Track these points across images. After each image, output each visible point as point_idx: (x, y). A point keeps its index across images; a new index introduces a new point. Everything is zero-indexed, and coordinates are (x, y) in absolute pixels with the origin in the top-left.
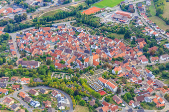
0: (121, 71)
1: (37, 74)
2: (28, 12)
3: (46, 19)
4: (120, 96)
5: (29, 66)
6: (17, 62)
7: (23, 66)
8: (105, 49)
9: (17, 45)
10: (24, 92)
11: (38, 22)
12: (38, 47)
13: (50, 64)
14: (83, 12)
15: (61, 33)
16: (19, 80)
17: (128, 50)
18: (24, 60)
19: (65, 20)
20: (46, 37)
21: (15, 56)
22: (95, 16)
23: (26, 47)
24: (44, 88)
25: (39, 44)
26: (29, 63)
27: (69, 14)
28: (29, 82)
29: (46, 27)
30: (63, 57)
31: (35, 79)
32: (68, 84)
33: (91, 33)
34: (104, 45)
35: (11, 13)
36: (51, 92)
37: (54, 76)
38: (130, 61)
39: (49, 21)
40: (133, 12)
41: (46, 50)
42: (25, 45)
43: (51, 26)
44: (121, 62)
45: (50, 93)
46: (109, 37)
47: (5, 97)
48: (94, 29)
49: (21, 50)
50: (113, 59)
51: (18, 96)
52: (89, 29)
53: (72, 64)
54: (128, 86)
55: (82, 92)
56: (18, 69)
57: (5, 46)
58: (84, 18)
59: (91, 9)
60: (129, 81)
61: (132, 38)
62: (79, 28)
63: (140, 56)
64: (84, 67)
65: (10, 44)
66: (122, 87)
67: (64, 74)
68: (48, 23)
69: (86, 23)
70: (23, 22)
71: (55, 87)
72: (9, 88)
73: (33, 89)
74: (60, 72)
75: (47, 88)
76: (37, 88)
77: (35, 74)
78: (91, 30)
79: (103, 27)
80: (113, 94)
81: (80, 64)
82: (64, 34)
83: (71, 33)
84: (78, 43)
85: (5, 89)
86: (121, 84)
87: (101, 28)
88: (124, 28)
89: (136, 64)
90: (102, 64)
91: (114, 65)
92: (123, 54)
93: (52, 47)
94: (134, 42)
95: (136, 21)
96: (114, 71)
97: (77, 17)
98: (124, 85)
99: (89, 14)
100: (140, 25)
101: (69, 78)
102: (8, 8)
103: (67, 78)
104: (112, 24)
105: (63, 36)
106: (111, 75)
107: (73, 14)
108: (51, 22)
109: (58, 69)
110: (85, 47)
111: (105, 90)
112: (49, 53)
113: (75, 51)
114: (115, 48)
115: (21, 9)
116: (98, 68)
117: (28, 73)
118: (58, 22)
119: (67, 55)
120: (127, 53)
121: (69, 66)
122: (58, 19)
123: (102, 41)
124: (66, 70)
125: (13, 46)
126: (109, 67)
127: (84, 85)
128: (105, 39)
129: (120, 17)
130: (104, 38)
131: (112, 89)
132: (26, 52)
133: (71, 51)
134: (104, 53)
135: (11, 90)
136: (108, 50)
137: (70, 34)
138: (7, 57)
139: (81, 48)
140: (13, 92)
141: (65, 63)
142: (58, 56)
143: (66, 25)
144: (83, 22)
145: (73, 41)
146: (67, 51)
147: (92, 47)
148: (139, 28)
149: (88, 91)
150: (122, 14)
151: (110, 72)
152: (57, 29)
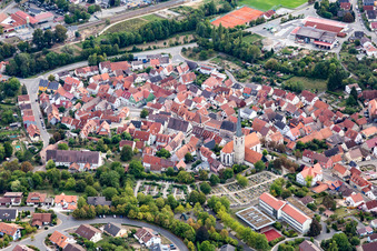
0: (319, 178)
1: (97, 184)
2: (68, 22)
3: (116, 41)
4: (319, 242)
5: (74, 165)
6: (43, 154)
7: (57, 164)
8: (275, 118)
9: (42, 109)
10: (62, 232)
11: (97, 47)
12: (98, 114)
13: (129, 159)
14: (216, 22)
15: (159, 78)
16: (48, 201)
17: (339, 122)
18: (60, 147)
19: (167, 42)
20: (119, 87)
21: (37, 139)
22: (248, 30)
23: (66, 114)
24: (115, 222)
25: (100, 106)
26: (75, 155)
27: (177, 25)
28: (75, 206)
29: (116, 60)
30: (166, 140)
31: (90, 198)
32: (180, 212)
33: (239, 77)
34: (273, 107)
35: (24, 24)
36: (134, 232)
37: (141, 189)
38: (345, 152)
39: (126, 46)
40: (349, 19)
41: (118, 121)
42: (61, 110)
43: (131, 59)
44: (319, 154)
45: (131, 236)
46: (286, 88)
47: (12, 246)
48: (246, 67)
49: (53, 122)
50: (299, 146)
51: (48, 242)
52: (233, 66)
53: (188, 159)
54: (340, 215)
55: (218, 231)
56: (46, 171)
57: (9, 112)
58: (220, 36)
59: (237, 14)
60: (341, 202)
61: (348, 89)
62: (207, 62)
63: (371, 137)
64: (221, 167)
65: (23, 107)
66: (323, 218)
67: (167, 184)
68: (123, 50)
69: (224, 51)
70: (58, 50)
71: (145, 219)
72: (23, 221)
73: (87, 224)
74: (158, 179)
75: (122, 221)
76: (98, 221)
77: (90, 183)
78: (238, 68)
79: (271, 60)
80: (300, 237)
81: (210, 158)
82: (165, 81)
83: (184, 77)
84: (204, 103)
85: (12, 225)
86: (322, 210)
87: (265, 63)
88: (327, 64)
89: (360, 158)
90: (269, 157)
91: (300, 162)
92: (325, 133)
93: (135, 115)
94: (355, 100)
95: (358, 44)
96: (300, 177)
97: (200, 35)
98: (330, 213)
99: (232, 27)
100: (369, 53)
101: (182, 196)
102: (15, 11)
103: (178, 195)
104: (295, 53)
105: (162, 86)
106: (293, 187)
107: (190, 27)
108: (131, 49)
109: (153, 173)
110: (224, 114)
111: (279, 226)
112: (127, 131)
113: (196, 124)
114: (304, 115)
115: (49, 16)
116: (258, 169)
117: (71, 182)
118: (149, 49)
119: (174, 136)
120: (337, 130)
121: (182, 164)
122: (150, 40)
123: (268, 97)
124: (173, 175)
125: (31, 113)
126: (288, 166)
127: (223, 213)
128: (276, 93)
129: (316, 35)
130: (272, 91)
131: (296, 225)
132: (65, 128)
133: (186, 123)
134: (275, 130)
135: (28, 227)
136: (284, 120)
137: (181, 80)
138: (14, 143)
139: (212, 116)
140: (34, 231)
141: (169, 156)
142: (152, 138)
143: (172, 57)
144: (217, 49)
145: (190, 98)
146: (175, 125)
147: (242, 114)
148: (368, 62)
149: (234, 229)
150: (320, 26)
151: (292, 179)
152: (147, 66)
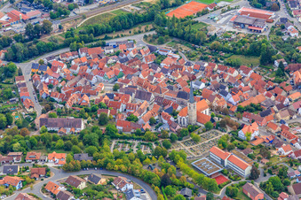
0: (256, 133)
1: (81, 144)
2: (53, 17)
3: (91, 31)
4: (258, 184)
5: (62, 130)
6: (37, 122)
7: (49, 129)
8: (220, 88)
9: (35, 86)
10: (55, 182)
11: (76, 36)
12: (79, 89)
13: (106, 123)
14: (170, 14)
15: (127, 59)
16: (42, 158)
17: (270, 89)
18: (51, 116)
19: (132, 31)
20: (95, 67)
21: (31, 110)
22: (196, 20)
23: (54, 90)
24: (96, 173)
25: (81, 83)
26: (63, 121)
27: (139, 17)
28: (64, 161)
29: (92, 47)
30: (134, 108)
31: (76, 155)
32: (147, 164)
33: (190, 56)
34: (218, 79)
35: (18, 20)
36: (112, 181)
37: (116, 146)
38: (276, 112)
39: (99, 35)
40: (276, 8)
41: (95, 94)
42: (50, 87)
43: (104, 45)
44: (256, 115)
45: (110, 183)
46: (228, 64)
47: (16, 194)
48: (195, 49)
49: (44, 96)
50: (239, 109)
51: (44, 190)
52: (185, 48)
53: (152, 122)
54: (274, 162)
55: (178, 178)
56: (40, 135)
57: (8, 90)
58: (173, 25)
59: (187, 7)
60: (275, 152)
61: (277, 63)
62: (164, 46)
63: (296, 100)
64: (178, 127)
65: (20, 85)
66: (261, 165)
67: (136, 142)
68: (97, 38)
69: (177, 37)
70: (45, 40)
71: (120, 170)
72: (23, 174)
73: (74, 176)
74: (129, 139)
75: (102, 172)
76: (83, 173)
77: (75, 143)
78: (189, 50)
79: (214, 42)
80: (243, 180)
81: (169, 121)
82: (132, 61)
83: (147, 60)
84: (163, 77)
85: (15, 178)
86: (259, 159)
87: (210, 45)
88: (260, 44)
89: (288, 117)
90: (216, 119)
91: (241, 122)
92: (261, 98)
93: (108, 88)
94: (282, 72)
95: (283, 28)
96: (242, 133)
97: (158, 25)
98: (265, 161)
99: (183, 17)
100: (292, 35)
101: (149, 151)
102: (10, 10)
103: (145, 151)
104: (233, 37)
105: (129, 65)
106: (236, 141)
107: (150, 18)
108: (103, 37)
109: (124, 134)
110: (179, 86)
111: (226, 173)
112: (103, 101)
113: (157, 94)
114: (242, 85)
115: (37, 13)
116: (208, 128)
117: (60, 143)
118: (118, 37)
119: (141, 104)
120: (269, 95)
121: (147, 126)
122: (118, 30)
123: (213, 72)
124: (140, 135)
125: (26, 90)
126: (231, 125)
127: (181, 164)
128: (220, 68)
129: (250, 22)
130: (216, 67)
131: (240, 171)
132: (53, 101)
133: (149, 94)
134: (220, 97)
135: (28, 179)
136: (227, 89)
137: (144, 60)
138: (14, 114)
139: (169, 88)
140: (32, 182)
141: (137, 120)
142: (123, 106)
143: (137, 42)
144: (171, 35)
145: (151, 74)
146: (141, 95)
147: (194, 85)
148: (292, 41)
149: (190, 176)
150: (253, 15)
151: (235, 136)
152: (117, 50)
